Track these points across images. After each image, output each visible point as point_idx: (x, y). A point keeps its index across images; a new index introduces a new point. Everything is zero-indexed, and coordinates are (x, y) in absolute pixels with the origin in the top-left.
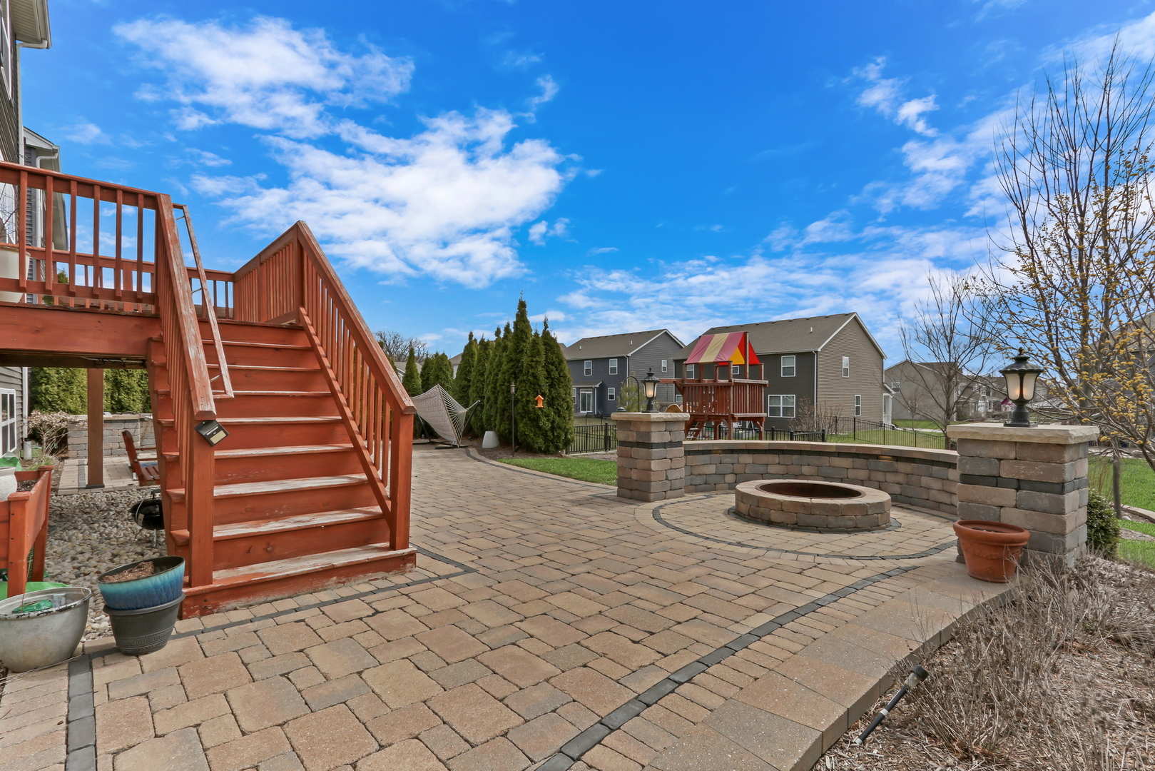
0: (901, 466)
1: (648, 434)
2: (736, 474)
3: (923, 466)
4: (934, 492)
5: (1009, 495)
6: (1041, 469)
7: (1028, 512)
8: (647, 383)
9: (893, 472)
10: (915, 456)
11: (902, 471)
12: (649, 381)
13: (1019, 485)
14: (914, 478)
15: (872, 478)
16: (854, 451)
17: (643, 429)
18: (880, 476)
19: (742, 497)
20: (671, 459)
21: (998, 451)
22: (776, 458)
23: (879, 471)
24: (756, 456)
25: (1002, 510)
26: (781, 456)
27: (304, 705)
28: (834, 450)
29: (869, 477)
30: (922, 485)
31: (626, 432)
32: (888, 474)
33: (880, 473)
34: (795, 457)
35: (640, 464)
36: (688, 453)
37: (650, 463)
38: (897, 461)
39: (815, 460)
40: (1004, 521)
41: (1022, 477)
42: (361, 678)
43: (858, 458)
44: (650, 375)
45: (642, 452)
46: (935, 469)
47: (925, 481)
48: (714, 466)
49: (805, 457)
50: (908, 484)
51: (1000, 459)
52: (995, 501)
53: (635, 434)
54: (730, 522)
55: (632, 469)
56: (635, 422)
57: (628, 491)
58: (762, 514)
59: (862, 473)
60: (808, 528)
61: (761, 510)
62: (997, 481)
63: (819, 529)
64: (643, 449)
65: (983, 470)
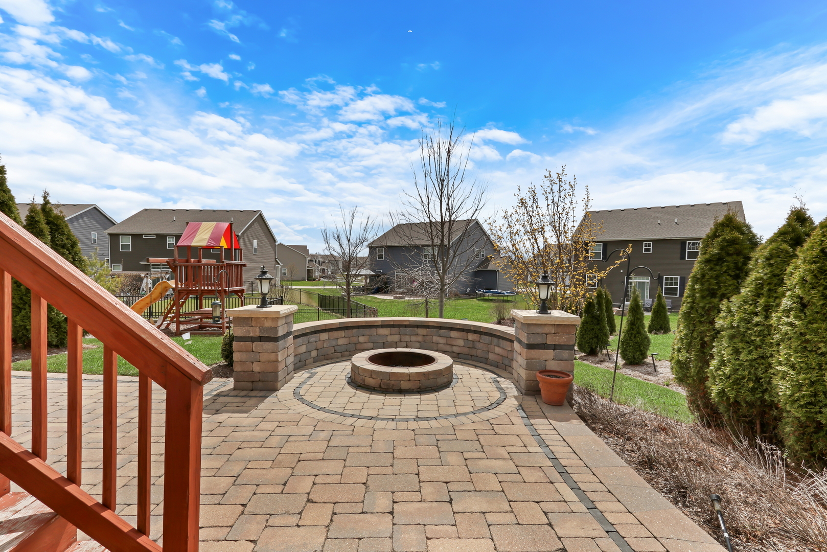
0: (422, 331)
1: (275, 329)
2: (318, 350)
3: (434, 330)
4: (441, 345)
5: (550, 353)
6: (566, 338)
7: (559, 362)
8: (263, 281)
9: (415, 335)
10: (430, 324)
11: (421, 334)
12: (263, 279)
13: (555, 347)
14: (428, 338)
16: (392, 323)
17: (268, 324)
18: (407, 338)
20: (287, 348)
21: (546, 330)
22: (342, 333)
23: (407, 335)
24: (331, 333)
25: (547, 362)
26: (346, 331)
28: (380, 324)
29: (400, 340)
30: (433, 342)
31: (246, 328)
32: (412, 336)
33: (407, 336)
34: (355, 331)
35: (264, 357)
36: (295, 337)
38: (418, 328)
39: (367, 331)
40: (548, 368)
41: (557, 343)
43: (394, 328)
44: (264, 273)
45: (268, 345)
46: (442, 331)
47: (435, 339)
48: (305, 346)
49: (361, 331)
50: (424, 342)
51: (546, 334)
52: (545, 357)
53: (257, 329)
54: (373, 397)
55: (253, 362)
56: (258, 318)
57: (250, 384)
58: (393, 385)
59: (396, 338)
60: (427, 389)
61: (393, 382)
62: (544, 346)
63: (433, 388)
64: (267, 343)
65: (539, 340)
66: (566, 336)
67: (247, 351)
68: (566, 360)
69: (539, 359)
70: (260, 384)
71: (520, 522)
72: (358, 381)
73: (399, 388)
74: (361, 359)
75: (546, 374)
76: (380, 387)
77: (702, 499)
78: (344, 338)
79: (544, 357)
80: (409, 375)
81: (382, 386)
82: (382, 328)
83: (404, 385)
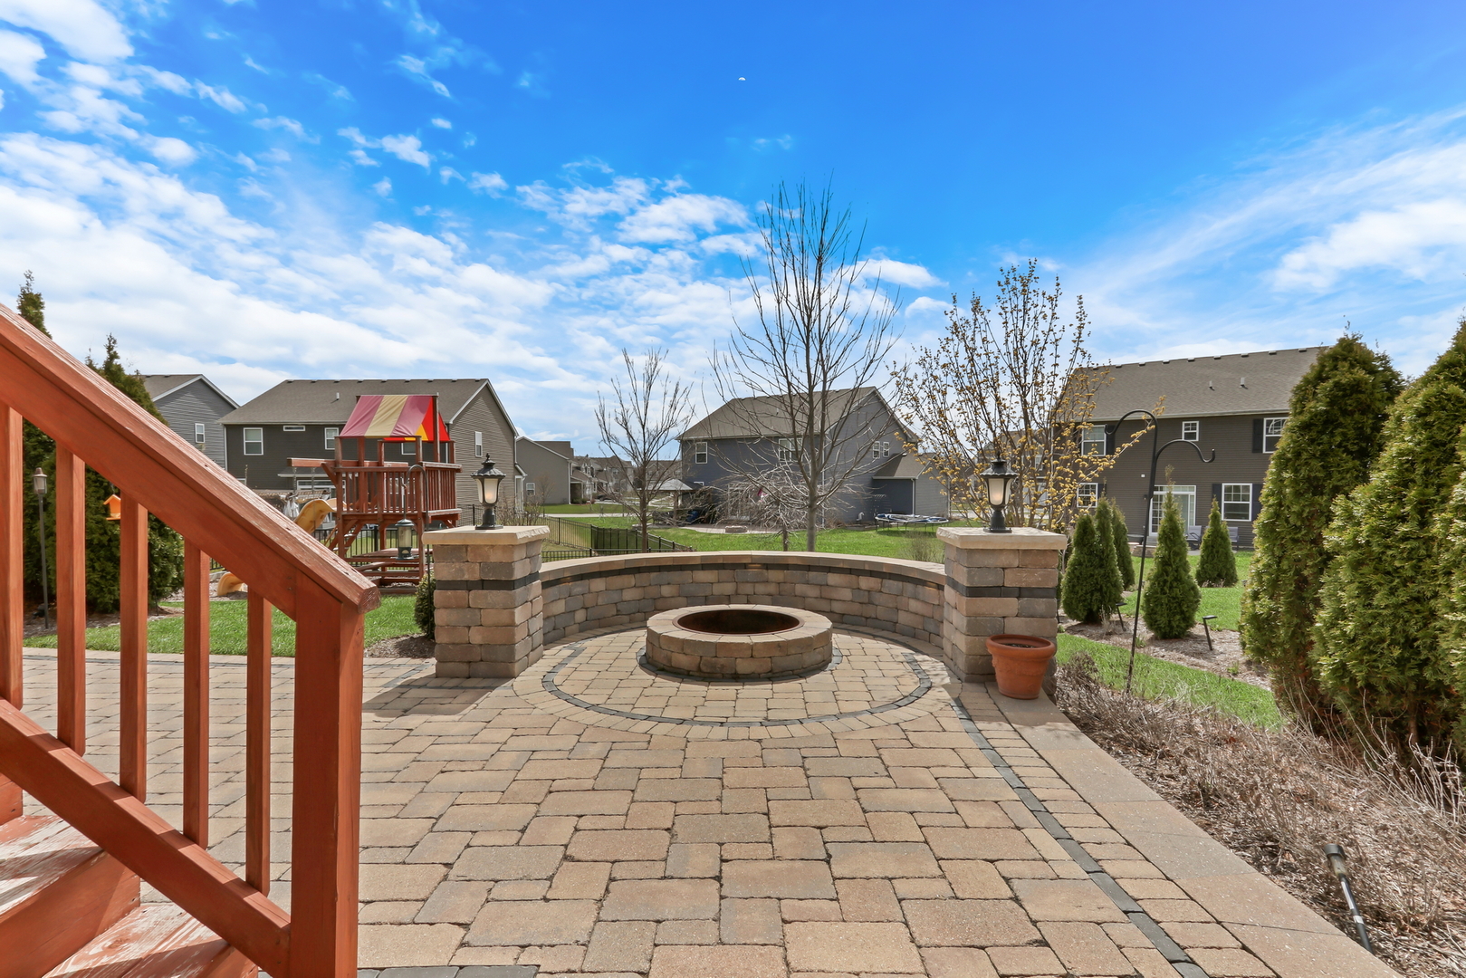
0: (775, 575)
1: (509, 566)
2: (586, 609)
3: (799, 573)
4: (810, 600)
5: (1012, 604)
6: (1040, 575)
7: (1028, 619)
8: (486, 480)
9: (764, 582)
10: (790, 562)
11: (773, 580)
12: (487, 477)
13: (1020, 593)
14: (787, 587)
15: (740, 591)
16: (721, 562)
17: (496, 557)
18: (748, 589)
20: (531, 601)
21: (1003, 560)
22: (630, 580)
23: (748, 582)
24: (610, 579)
25: (1006, 620)
26: (637, 575)
28: (698, 562)
29: (736, 589)
30: (797, 593)
31: (457, 565)
32: (757, 585)
33: (749, 585)
34: (653, 575)
35: (490, 617)
36: (546, 585)
38: (767, 569)
39: (675, 576)
40: (1008, 631)
41: (1024, 585)
43: (724, 569)
44: (488, 466)
45: (496, 596)
46: (812, 575)
47: (800, 589)
48: (563, 601)
49: (666, 575)
50: (780, 594)
51: (1004, 569)
52: (1001, 612)
53: (477, 567)
54: (684, 686)
55: (469, 627)
56: (478, 547)
57: (464, 667)
58: (723, 666)
59: (728, 588)
60: (784, 674)
61: (722, 661)
62: (999, 591)
63: (795, 672)
64: (494, 592)
65: (990, 580)
66: (1041, 572)
67: (459, 607)
68: (1042, 617)
69: (991, 615)
70: (482, 667)
71: (960, 895)
72: (658, 662)
73: (733, 672)
74: (665, 623)
75: (1005, 641)
76: (699, 669)
77: (1308, 853)
78: (634, 590)
79: (999, 611)
80: (752, 647)
81: (704, 668)
82: (702, 569)
83: (743, 666)
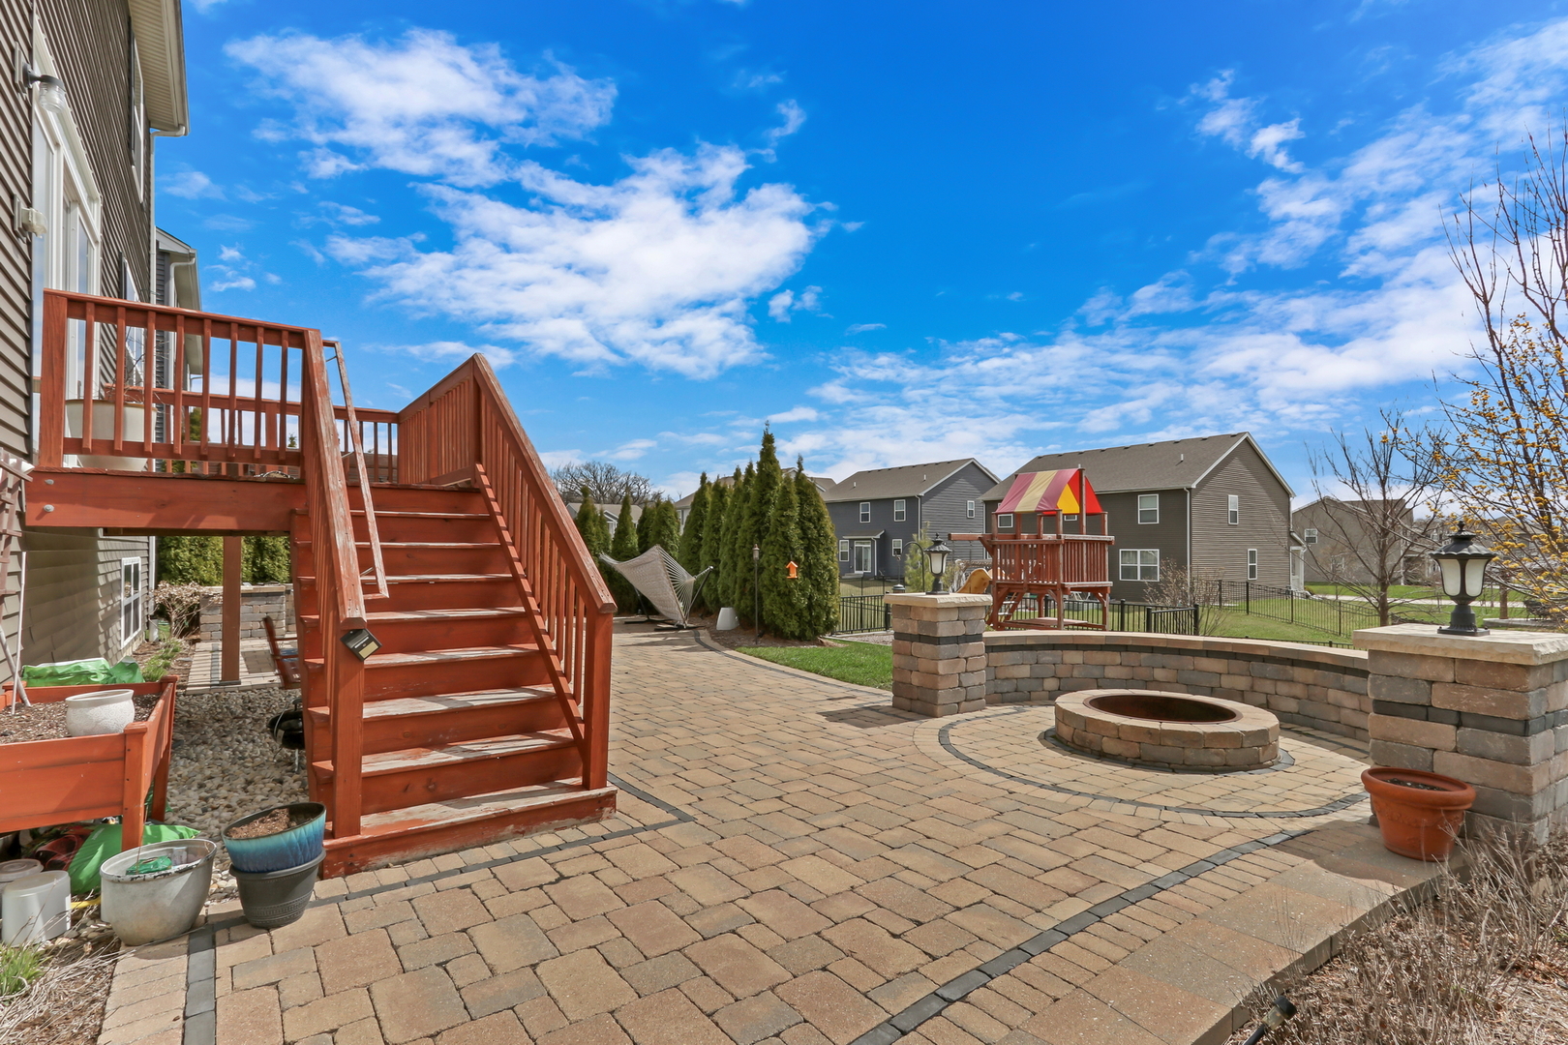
0: (1299, 673)
1: (934, 625)
2: (1059, 678)
3: (1332, 675)
4: (1347, 711)
5: (1444, 734)
6: (1494, 699)
7: (1474, 759)
8: (932, 555)
9: (1287, 681)
10: (1318, 659)
11: (1300, 680)
12: (936, 552)
13: (1460, 720)
14: (1317, 690)
15: (1256, 688)
16: (1229, 650)
17: (927, 617)
18: (1267, 686)
19: (1063, 715)
20: (966, 659)
21: (1427, 671)
22: (1116, 657)
23: (1266, 678)
24: (1088, 652)
25: (1436, 754)
26: (1123, 654)
27: (462, 1009)
28: (1200, 648)
29: (1252, 687)
30: (1330, 701)
31: (905, 621)
32: (1279, 683)
33: (1268, 682)
34: (1144, 655)
35: (924, 665)
36: (990, 649)
37: (937, 664)
39: (1173, 660)
40: (1439, 770)
41: (1464, 709)
42: (535, 973)
43: (1236, 659)
44: (938, 543)
45: (927, 649)
46: (1349, 679)
47: (1333, 695)
48: (1028, 667)
49: (1159, 657)
50: (1309, 699)
51: (1431, 682)
52: (1428, 740)
53: (916, 624)
54: (1045, 751)
55: (911, 671)
56: (916, 608)
57: (908, 702)
58: (1091, 742)
59: (1242, 683)
60: (1157, 764)
61: (1090, 736)
62: (1426, 712)
63: (1172, 766)
64: (926, 645)
66: (1497, 694)
67: (905, 655)
68: (1499, 759)
69: (1409, 743)
70: (918, 704)
73: (1099, 749)
76: (1073, 741)
78: (1119, 668)
79: (1423, 739)
81: (1076, 740)
82: (1207, 656)
83: (1109, 746)
